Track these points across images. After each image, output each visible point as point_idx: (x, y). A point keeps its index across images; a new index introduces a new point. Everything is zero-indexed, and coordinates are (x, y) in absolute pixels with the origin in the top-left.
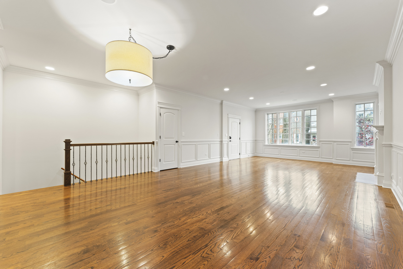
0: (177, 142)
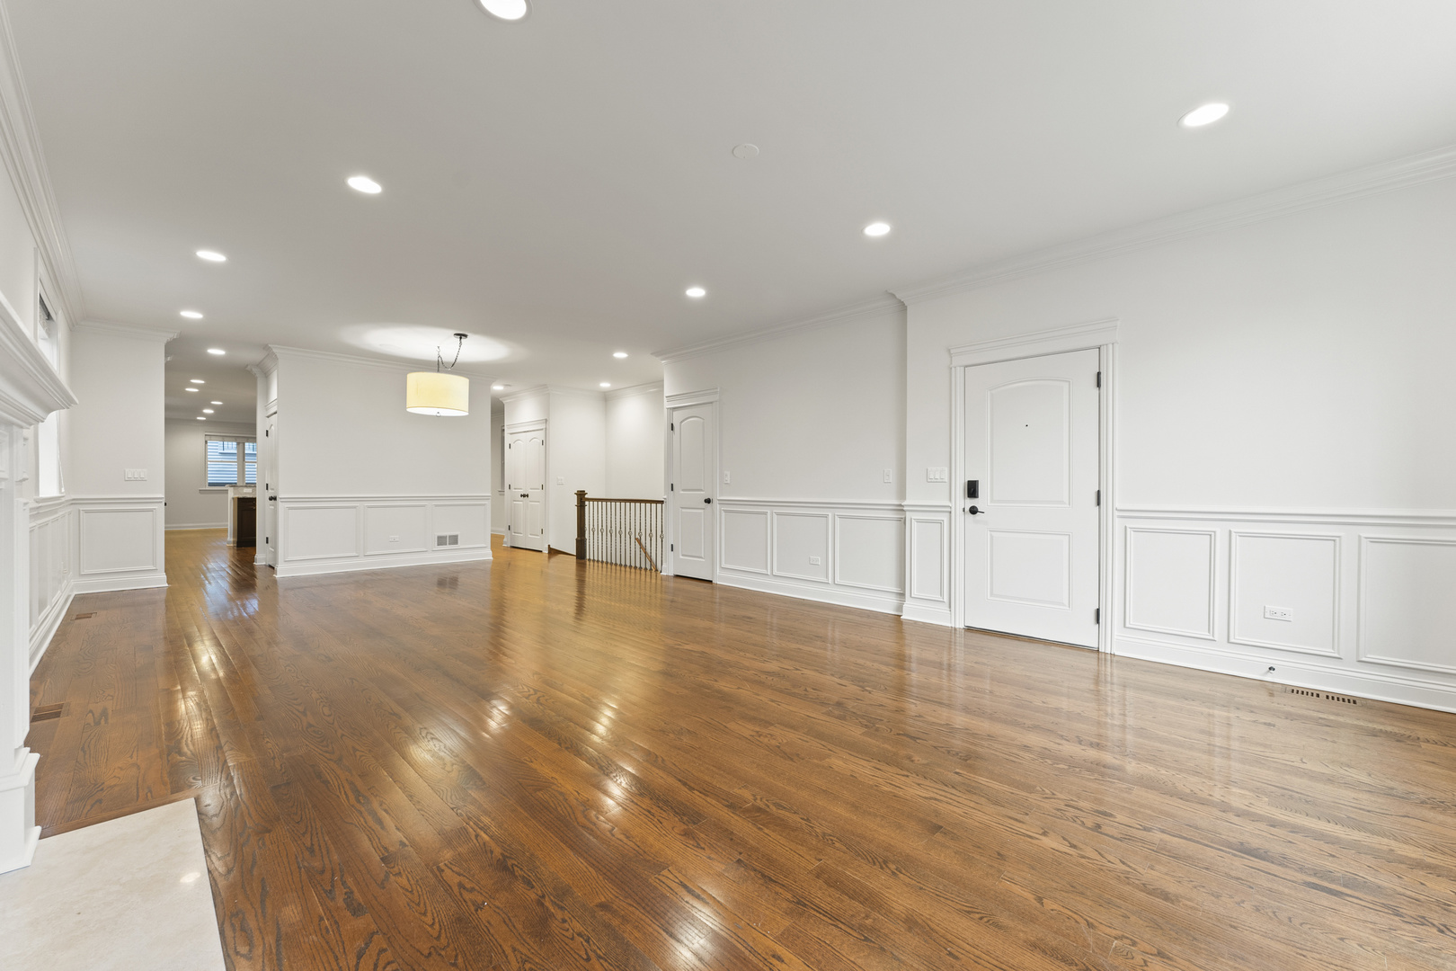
0: (708, 501)
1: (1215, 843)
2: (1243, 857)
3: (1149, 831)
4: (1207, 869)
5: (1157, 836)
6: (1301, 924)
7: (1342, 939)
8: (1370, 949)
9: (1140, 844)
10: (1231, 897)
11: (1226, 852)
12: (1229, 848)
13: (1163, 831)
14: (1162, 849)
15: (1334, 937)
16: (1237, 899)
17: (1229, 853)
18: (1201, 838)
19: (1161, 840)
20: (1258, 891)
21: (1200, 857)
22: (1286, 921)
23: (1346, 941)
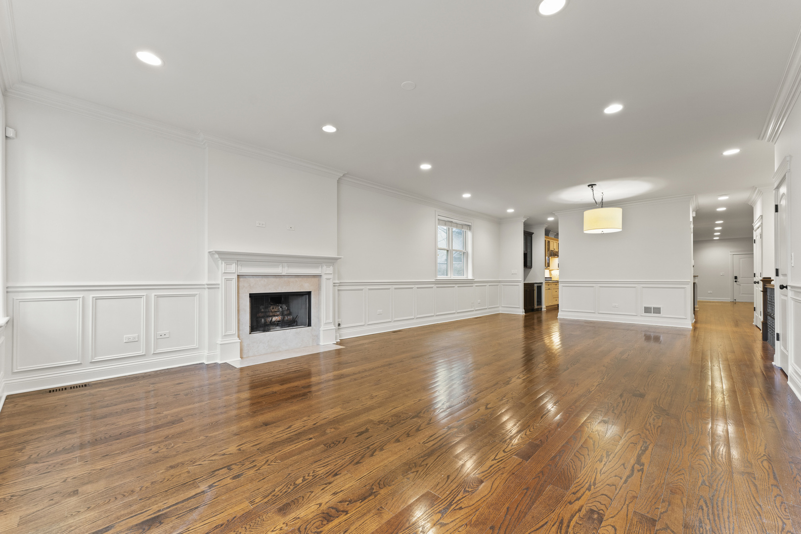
1: (174, 509)
2: (154, 513)
3: (209, 486)
4: (166, 491)
5: (203, 487)
6: (110, 500)
7: (89, 508)
8: (74, 514)
9: (204, 477)
10: (147, 487)
11: (165, 509)
12: (166, 513)
13: (203, 492)
14: (194, 483)
15: (93, 506)
16: (144, 489)
17: (163, 510)
18: (183, 506)
19: (199, 487)
20: (136, 500)
21: (175, 495)
22: (117, 496)
23: (86, 509)
